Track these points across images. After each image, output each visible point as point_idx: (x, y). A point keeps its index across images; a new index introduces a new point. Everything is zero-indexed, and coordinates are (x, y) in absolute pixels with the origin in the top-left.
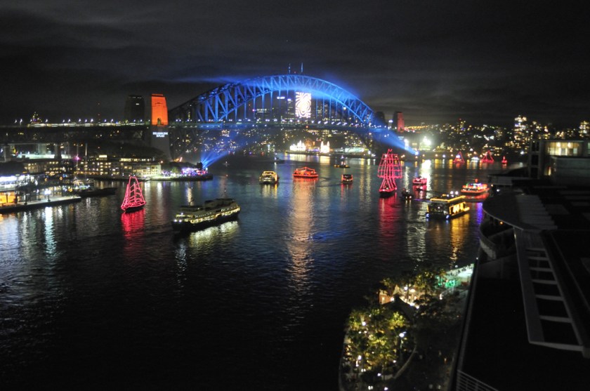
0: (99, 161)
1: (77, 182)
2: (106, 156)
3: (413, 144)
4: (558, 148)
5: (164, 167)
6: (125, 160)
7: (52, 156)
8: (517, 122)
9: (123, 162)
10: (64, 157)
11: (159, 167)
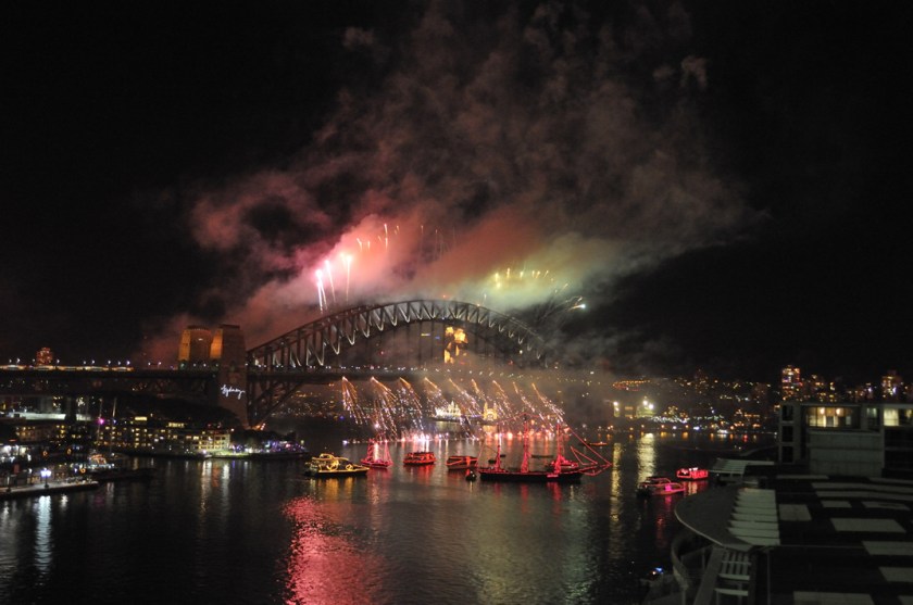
0: (135, 426)
1: (96, 458)
2: (145, 419)
3: (627, 408)
4: (822, 416)
5: (235, 439)
6: (175, 425)
7: (62, 417)
8: (786, 377)
9: (171, 428)
10: (80, 417)
11: (228, 437)
